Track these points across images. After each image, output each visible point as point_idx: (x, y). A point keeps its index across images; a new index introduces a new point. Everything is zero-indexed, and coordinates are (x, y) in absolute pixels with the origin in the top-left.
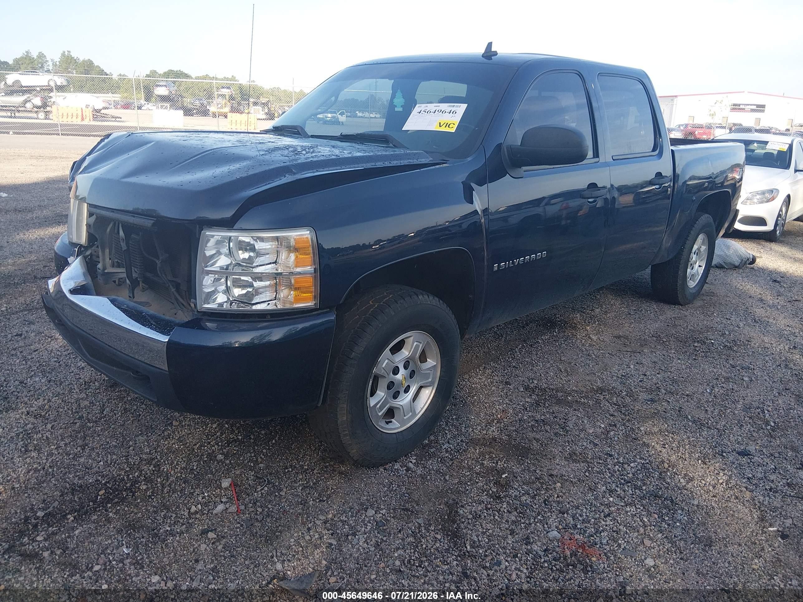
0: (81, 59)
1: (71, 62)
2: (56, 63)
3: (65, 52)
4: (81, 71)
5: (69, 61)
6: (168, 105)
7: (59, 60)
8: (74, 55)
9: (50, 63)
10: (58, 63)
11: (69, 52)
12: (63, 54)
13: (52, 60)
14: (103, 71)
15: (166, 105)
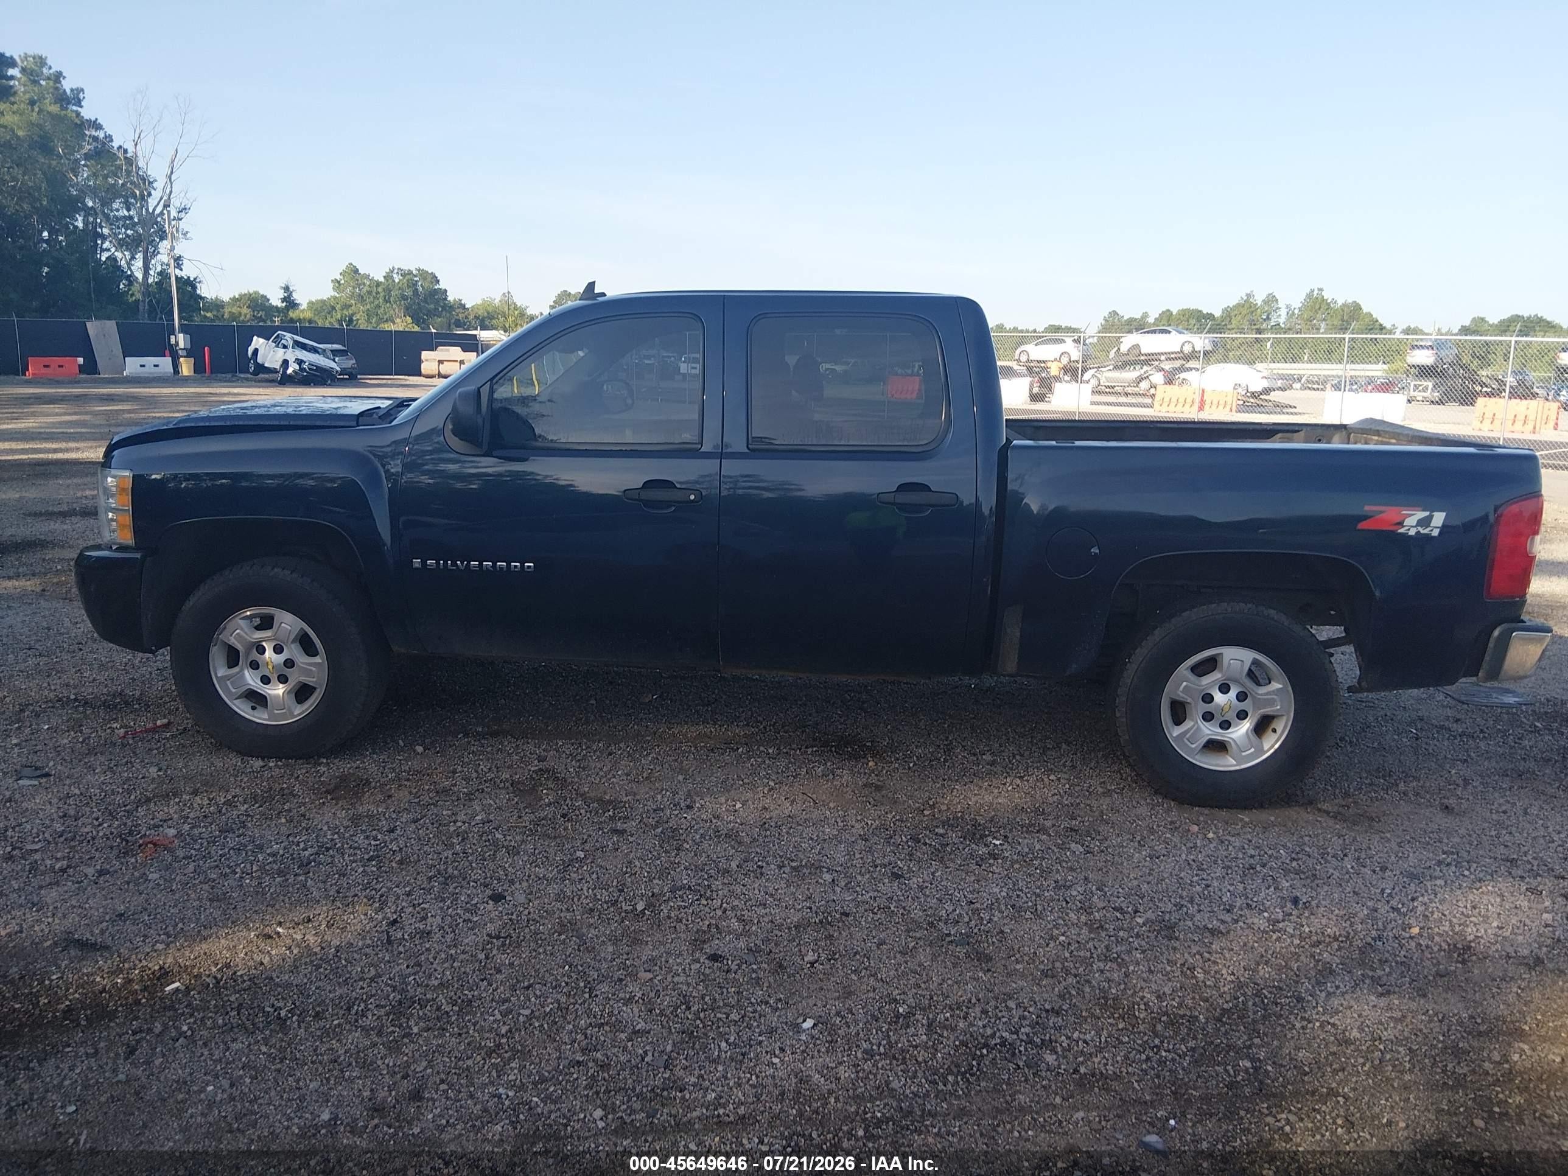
0: (1340, 302)
1: (1320, 308)
2: (1293, 312)
3: (1313, 291)
4: (1335, 323)
5: (1317, 307)
6: (1430, 385)
7: (1301, 305)
8: (1327, 295)
9: (1283, 312)
10: (1296, 311)
11: (1321, 290)
12: (1309, 296)
13: (1288, 307)
14: (1377, 321)
15: (1425, 384)
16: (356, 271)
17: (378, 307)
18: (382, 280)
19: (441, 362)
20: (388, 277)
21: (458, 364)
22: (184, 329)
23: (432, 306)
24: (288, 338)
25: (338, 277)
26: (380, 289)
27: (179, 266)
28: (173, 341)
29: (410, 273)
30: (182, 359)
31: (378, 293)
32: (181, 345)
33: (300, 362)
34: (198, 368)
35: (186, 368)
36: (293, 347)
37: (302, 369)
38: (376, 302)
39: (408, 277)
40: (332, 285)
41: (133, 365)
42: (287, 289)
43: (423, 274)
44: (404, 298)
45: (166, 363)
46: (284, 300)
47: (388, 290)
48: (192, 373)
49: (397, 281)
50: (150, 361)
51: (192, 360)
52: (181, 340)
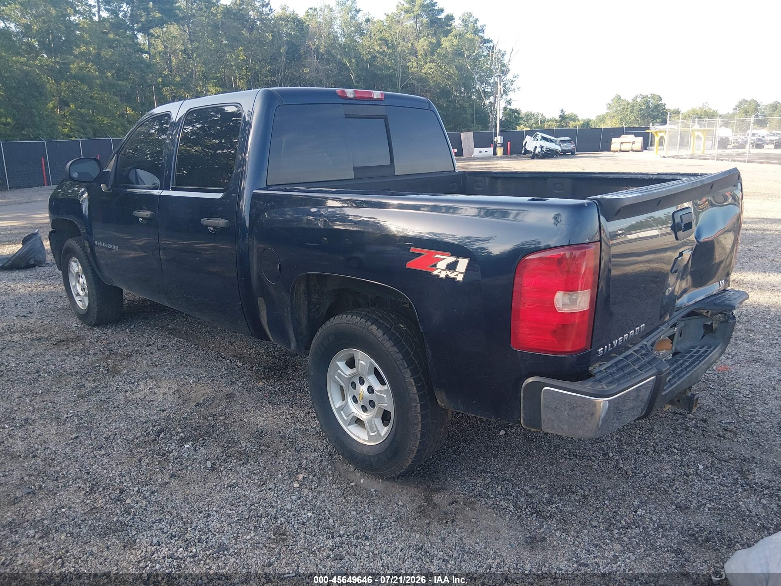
16: (620, 98)
17: (627, 115)
18: (631, 101)
19: (622, 143)
20: (634, 100)
21: (631, 144)
22: (501, 134)
23: (656, 113)
24: (540, 135)
25: (610, 102)
26: (629, 106)
27: (510, 104)
28: (495, 140)
29: (647, 96)
30: (498, 148)
31: (628, 108)
32: (499, 142)
33: (542, 147)
34: (505, 153)
35: (500, 152)
36: (541, 140)
37: (542, 151)
38: (626, 113)
39: (645, 99)
40: (606, 106)
41: (477, 152)
42: (562, 111)
43: (654, 97)
44: (641, 110)
45: (490, 150)
46: (560, 116)
47: (633, 107)
48: (502, 155)
49: (638, 101)
50: (484, 149)
51: (502, 148)
52: (499, 139)
